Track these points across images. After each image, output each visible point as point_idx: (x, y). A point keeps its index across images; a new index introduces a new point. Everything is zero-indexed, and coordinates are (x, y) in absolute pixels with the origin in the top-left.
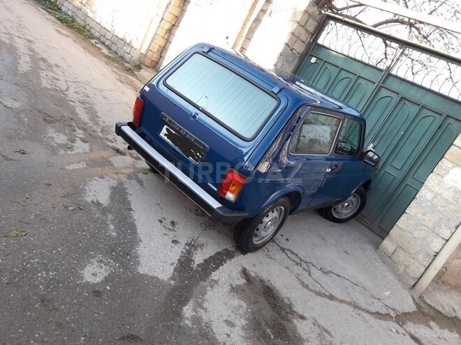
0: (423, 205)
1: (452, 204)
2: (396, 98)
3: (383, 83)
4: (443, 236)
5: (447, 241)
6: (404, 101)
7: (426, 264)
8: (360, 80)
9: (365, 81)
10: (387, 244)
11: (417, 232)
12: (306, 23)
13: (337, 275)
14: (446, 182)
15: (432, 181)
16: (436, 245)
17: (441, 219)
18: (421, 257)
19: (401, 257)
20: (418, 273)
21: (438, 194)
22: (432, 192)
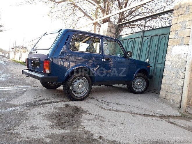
0: (169, 68)
1: (179, 61)
2: (149, 38)
3: (143, 36)
4: (181, 77)
5: (184, 78)
6: (153, 37)
7: (180, 94)
8: (136, 39)
9: (137, 38)
10: (162, 93)
11: (171, 81)
12: (111, 30)
13: (126, 105)
14: (173, 54)
15: (168, 57)
16: (180, 82)
17: (177, 70)
18: (177, 91)
19: (169, 96)
20: (179, 100)
21: (172, 61)
22: (169, 61)
